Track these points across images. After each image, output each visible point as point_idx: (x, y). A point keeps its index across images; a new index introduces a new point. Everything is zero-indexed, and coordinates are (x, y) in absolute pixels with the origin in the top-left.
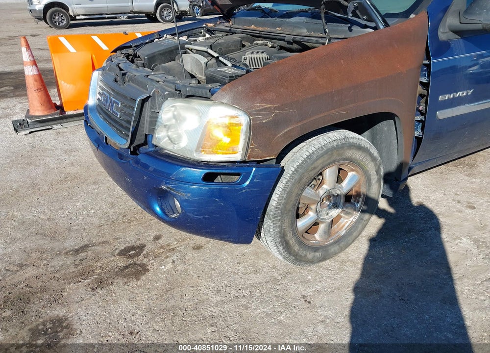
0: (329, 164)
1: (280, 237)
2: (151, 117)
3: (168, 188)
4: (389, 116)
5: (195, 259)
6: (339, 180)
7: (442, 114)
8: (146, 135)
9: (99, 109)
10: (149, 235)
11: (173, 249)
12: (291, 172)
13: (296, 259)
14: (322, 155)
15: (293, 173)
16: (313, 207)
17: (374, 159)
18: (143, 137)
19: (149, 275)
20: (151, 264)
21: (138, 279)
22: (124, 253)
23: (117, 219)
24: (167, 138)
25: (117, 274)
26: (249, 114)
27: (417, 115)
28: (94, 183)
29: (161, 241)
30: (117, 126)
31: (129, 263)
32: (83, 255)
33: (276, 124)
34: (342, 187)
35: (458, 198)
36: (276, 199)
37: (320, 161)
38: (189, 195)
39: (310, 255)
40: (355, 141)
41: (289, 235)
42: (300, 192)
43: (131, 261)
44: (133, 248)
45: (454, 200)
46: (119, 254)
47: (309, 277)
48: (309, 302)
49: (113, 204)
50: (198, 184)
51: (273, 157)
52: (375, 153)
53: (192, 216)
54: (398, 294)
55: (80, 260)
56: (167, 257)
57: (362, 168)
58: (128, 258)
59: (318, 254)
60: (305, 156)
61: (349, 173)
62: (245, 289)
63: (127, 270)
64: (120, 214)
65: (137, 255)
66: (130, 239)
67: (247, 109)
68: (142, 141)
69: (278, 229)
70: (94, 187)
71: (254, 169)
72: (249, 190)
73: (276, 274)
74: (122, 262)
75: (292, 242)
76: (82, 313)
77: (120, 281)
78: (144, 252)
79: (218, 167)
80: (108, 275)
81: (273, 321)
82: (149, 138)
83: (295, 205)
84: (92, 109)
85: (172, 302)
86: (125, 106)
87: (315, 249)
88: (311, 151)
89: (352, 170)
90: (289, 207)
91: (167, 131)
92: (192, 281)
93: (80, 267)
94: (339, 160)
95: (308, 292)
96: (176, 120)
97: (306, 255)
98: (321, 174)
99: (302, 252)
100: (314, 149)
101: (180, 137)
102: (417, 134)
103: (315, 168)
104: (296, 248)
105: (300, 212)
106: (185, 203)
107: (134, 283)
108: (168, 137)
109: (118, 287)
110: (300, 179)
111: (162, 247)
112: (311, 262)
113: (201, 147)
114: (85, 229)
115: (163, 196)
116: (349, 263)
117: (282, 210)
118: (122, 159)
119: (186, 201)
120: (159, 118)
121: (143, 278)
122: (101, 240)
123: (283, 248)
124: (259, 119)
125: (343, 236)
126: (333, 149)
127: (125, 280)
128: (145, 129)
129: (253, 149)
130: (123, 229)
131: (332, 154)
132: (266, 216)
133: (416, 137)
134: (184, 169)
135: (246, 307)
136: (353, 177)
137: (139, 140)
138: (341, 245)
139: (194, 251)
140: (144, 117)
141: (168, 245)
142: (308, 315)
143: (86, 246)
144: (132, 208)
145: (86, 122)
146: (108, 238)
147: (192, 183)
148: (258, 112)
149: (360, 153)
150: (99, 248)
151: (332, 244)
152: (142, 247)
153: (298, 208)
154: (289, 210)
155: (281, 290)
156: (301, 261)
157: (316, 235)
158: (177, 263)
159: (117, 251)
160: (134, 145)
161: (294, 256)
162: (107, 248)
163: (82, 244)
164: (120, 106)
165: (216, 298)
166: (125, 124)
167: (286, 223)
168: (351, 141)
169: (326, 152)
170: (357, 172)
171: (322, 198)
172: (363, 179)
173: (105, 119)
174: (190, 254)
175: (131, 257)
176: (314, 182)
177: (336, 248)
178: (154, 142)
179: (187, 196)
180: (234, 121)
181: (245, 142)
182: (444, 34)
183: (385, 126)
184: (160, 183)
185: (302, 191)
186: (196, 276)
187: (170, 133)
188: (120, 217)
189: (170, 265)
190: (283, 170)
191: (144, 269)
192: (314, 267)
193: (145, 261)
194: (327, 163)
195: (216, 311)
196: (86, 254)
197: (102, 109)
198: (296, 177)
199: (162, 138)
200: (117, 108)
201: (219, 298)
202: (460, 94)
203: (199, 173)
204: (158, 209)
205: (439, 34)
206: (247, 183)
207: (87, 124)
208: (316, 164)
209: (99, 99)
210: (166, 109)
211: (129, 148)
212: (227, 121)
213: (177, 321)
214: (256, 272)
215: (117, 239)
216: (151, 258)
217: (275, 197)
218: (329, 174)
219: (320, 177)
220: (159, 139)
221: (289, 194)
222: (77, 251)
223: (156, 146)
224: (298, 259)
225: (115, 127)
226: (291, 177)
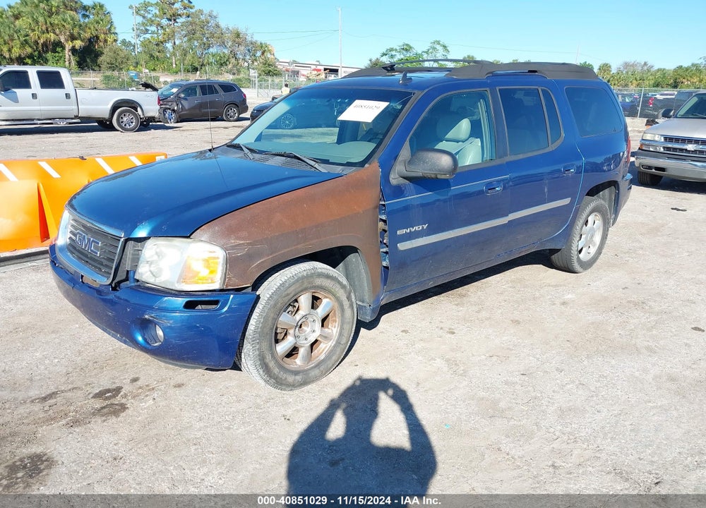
0: (302, 291)
1: (260, 360)
2: (133, 255)
3: (151, 317)
4: (353, 250)
5: (176, 395)
6: (314, 307)
7: (402, 246)
8: (128, 271)
9: (71, 248)
10: (125, 379)
11: (153, 389)
12: (266, 299)
13: (277, 382)
14: (294, 283)
15: (269, 299)
16: (291, 331)
17: (343, 287)
18: (125, 273)
19: (129, 412)
20: (130, 403)
21: (117, 416)
22: (99, 395)
23: (87, 367)
24: (149, 273)
25: (94, 414)
26: (225, 250)
27: (383, 248)
28: (53, 332)
29: (139, 383)
30: (96, 264)
31: (105, 404)
32: (52, 401)
33: (250, 257)
34: (317, 314)
35: (442, 325)
36: (254, 324)
37: (292, 289)
38: (171, 322)
39: (291, 379)
40: (323, 271)
41: (268, 358)
42: (276, 317)
43: (108, 402)
44: (108, 391)
45: (437, 327)
46: (93, 397)
47: (291, 400)
48: (288, 420)
49: (80, 352)
50: (181, 311)
51: (249, 285)
52: (345, 282)
53: (174, 342)
54: (369, 407)
55: (50, 406)
56: (147, 396)
57: (334, 295)
58: (104, 400)
59: (299, 378)
60: (279, 285)
61: (323, 300)
62: (228, 415)
63: (105, 410)
64: (89, 361)
65: (114, 396)
66: (105, 383)
67: (223, 245)
68: (124, 277)
69: (257, 352)
70: (54, 336)
71: (232, 296)
72: (227, 315)
73: (258, 401)
74: (98, 404)
75: (272, 364)
76: (60, 448)
77: (99, 419)
78: (122, 393)
79: (199, 295)
80: (84, 416)
81: (254, 436)
82: (131, 274)
83: (272, 329)
84: (62, 249)
85: (155, 431)
86: (106, 245)
87: (296, 373)
88: (283, 280)
89: (326, 297)
90: (267, 330)
91: (150, 266)
92: (174, 414)
93: (51, 412)
94: (311, 288)
95: (289, 412)
96: (159, 256)
97: (286, 379)
98: (296, 301)
99: (282, 375)
100: (286, 278)
101: (160, 270)
102: (384, 264)
103: (288, 295)
104: (276, 371)
105: (280, 337)
106: (167, 330)
107: (113, 420)
108: (150, 271)
109: (97, 424)
110: (275, 305)
111: (140, 388)
112: (293, 386)
113: (182, 279)
114: (49, 378)
115: (145, 325)
116: (330, 385)
117: (261, 334)
118: (101, 295)
119: (170, 328)
120: (142, 255)
121: (123, 414)
122: (70, 386)
123: (264, 371)
124: (234, 253)
125: (323, 361)
126: (303, 278)
127: (104, 418)
128: (127, 265)
129: (230, 279)
130: (95, 375)
131: (303, 282)
132: (245, 340)
133: (384, 267)
134: (166, 298)
135: (229, 428)
136: (328, 303)
137: (121, 276)
138: (321, 369)
139: (175, 389)
140: (127, 255)
141: (147, 386)
142: (287, 429)
143: (53, 393)
144: (104, 355)
145: (54, 263)
146: (78, 384)
147: (174, 311)
148: (233, 247)
149: (329, 281)
150: (69, 394)
151: (312, 368)
152: (118, 390)
153: (276, 334)
154: (267, 334)
155: (264, 412)
156: (281, 384)
157: (296, 360)
158: (157, 399)
159: (91, 395)
160: (116, 281)
161: (274, 379)
162: (79, 393)
163: (49, 392)
164: (100, 245)
165: (198, 425)
166: (105, 262)
167: (265, 345)
168: (320, 271)
169: (297, 281)
170: (330, 299)
171: (299, 324)
172: (336, 305)
173: (80, 258)
174: (171, 391)
175: (107, 398)
176: (290, 308)
177: (316, 372)
178: (137, 277)
179: (169, 323)
180: (213, 255)
181: (222, 273)
182: (395, 179)
183: (352, 258)
184: (143, 314)
185: (279, 315)
186: (178, 409)
187: (152, 269)
188: (91, 364)
189: (151, 402)
190: (258, 297)
191: (123, 407)
192: (296, 392)
193: (123, 401)
194: (300, 289)
195: (199, 434)
196: (55, 400)
197: (74, 248)
198: (272, 303)
199: (145, 273)
200: (96, 247)
201: (202, 425)
202: (416, 228)
203: (181, 301)
204: (140, 338)
205: (391, 179)
206: (226, 309)
207: (55, 264)
208: (289, 291)
209: (70, 238)
210: (149, 247)
211: (111, 284)
212: (207, 255)
213: (161, 445)
214: (239, 401)
215: (90, 384)
216: (130, 398)
217: (253, 322)
218: (305, 300)
219: (296, 304)
220: (142, 274)
221: (266, 319)
222: (44, 399)
223: (138, 281)
224: (279, 383)
225: (93, 266)
226: (267, 303)
